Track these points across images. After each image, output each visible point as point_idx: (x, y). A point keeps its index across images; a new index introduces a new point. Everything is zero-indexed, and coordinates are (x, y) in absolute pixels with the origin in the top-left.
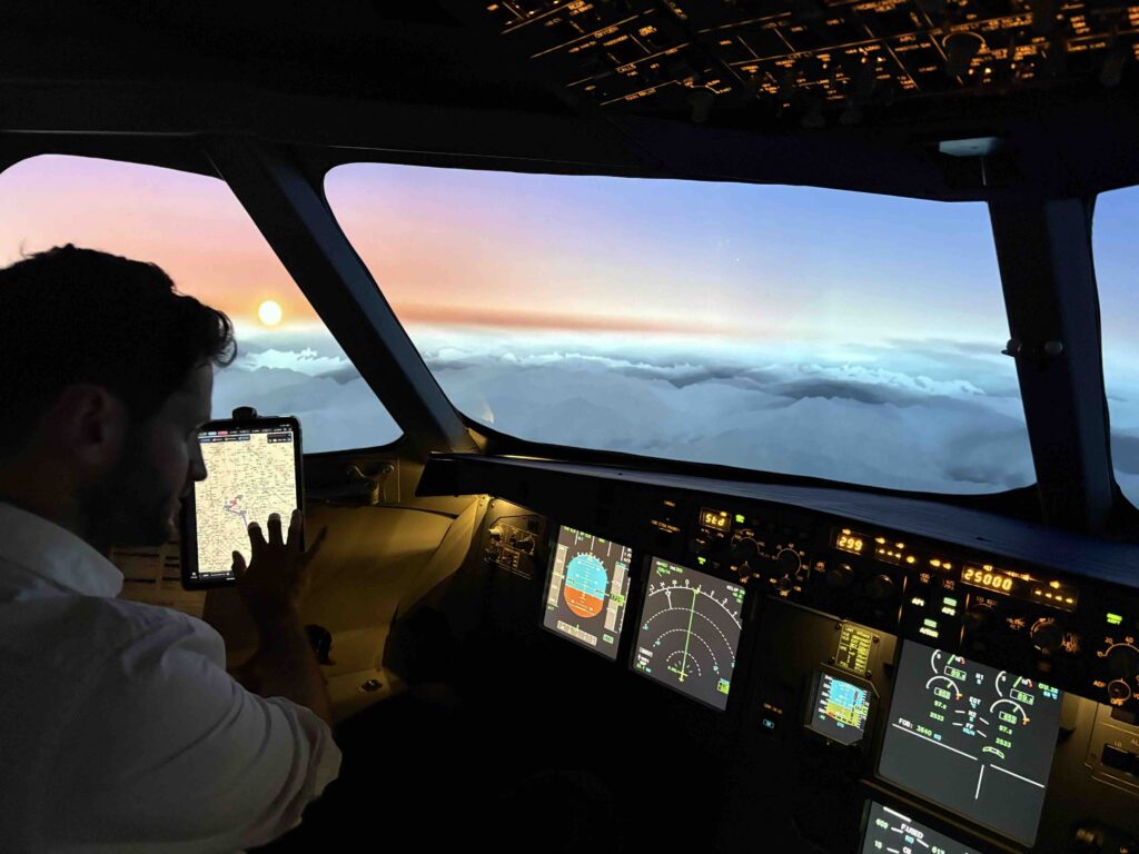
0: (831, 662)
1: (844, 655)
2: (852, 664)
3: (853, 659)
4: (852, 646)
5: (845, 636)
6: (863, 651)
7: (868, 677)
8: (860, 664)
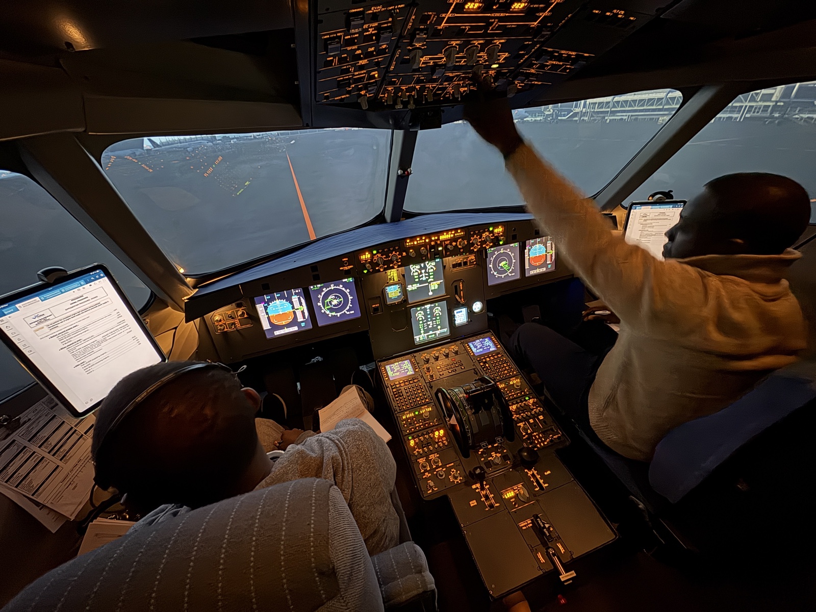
0: (388, 283)
1: (390, 279)
2: (394, 280)
3: (393, 278)
4: (392, 275)
5: (389, 274)
6: (395, 275)
7: (399, 280)
8: (396, 279)
